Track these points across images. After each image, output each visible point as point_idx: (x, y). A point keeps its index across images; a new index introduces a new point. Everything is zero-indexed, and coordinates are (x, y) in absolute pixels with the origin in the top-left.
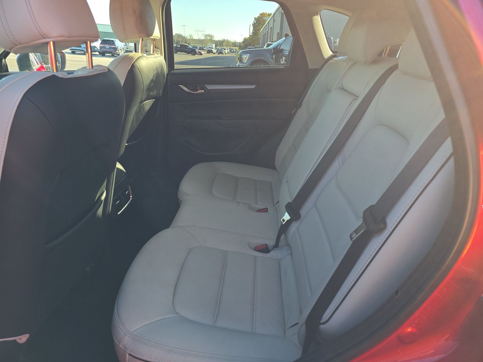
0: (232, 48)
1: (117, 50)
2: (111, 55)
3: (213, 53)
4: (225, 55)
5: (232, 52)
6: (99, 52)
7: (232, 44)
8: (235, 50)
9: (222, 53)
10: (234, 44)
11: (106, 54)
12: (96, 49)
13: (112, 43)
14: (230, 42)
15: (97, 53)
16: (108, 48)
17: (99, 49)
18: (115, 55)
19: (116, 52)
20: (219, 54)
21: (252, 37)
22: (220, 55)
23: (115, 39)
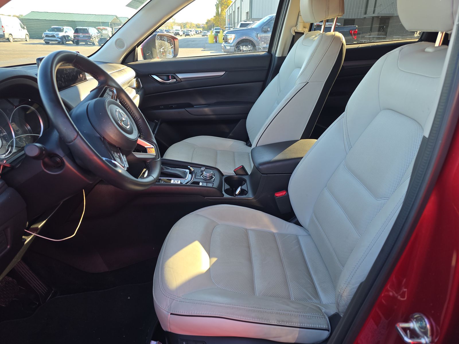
0: (196, 29)
1: (91, 38)
2: (85, 43)
3: (180, 36)
4: (192, 37)
5: (197, 34)
6: (73, 41)
7: (195, 26)
8: (200, 32)
9: (188, 35)
10: (198, 26)
11: (80, 43)
12: (69, 38)
13: (86, 31)
14: (193, 24)
15: (71, 42)
16: (82, 36)
17: (73, 38)
18: (89, 43)
19: (90, 40)
20: (185, 36)
21: (216, 18)
22: (187, 37)
23: (89, 28)
